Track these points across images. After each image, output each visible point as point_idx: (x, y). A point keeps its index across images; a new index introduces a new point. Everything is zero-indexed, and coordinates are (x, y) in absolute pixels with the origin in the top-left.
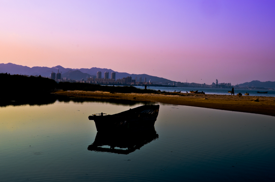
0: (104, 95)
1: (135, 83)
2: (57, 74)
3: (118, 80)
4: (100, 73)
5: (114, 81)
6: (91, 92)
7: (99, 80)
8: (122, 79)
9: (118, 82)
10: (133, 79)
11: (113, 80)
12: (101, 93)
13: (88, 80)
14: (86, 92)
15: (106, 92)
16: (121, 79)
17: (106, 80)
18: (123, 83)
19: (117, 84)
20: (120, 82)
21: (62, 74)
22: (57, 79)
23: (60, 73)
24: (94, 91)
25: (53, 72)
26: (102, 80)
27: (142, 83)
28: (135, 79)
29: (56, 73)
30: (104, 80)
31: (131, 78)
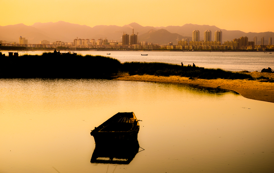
0: (181, 82)
1: (253, 46)
2: (131, 36)
3: (225, 44)
4: (197, 33)
5: (220, 44)
6: (165, 77)
7: (195, 44)
8: (233, 41)
9: (227, 47)
10: (249, 40)
11: (218, 43)
12: (177, 79)
13: (179, 43)
14: (158, 78)
15: (184, 78)
16: (230, 41)
17: (207, 44)
18: (234, 48)
19: (224, 49)
20: (228, 47)
21: (138, 36)
22: (131, 44)
23: (136, 34)
24: (168, 76)
25: (125, 33)
26: (201, 44)
27: (264, 46)
28: (253, 41)
29: (130, 34)
30: (204, 44)
31: (246, 39)
